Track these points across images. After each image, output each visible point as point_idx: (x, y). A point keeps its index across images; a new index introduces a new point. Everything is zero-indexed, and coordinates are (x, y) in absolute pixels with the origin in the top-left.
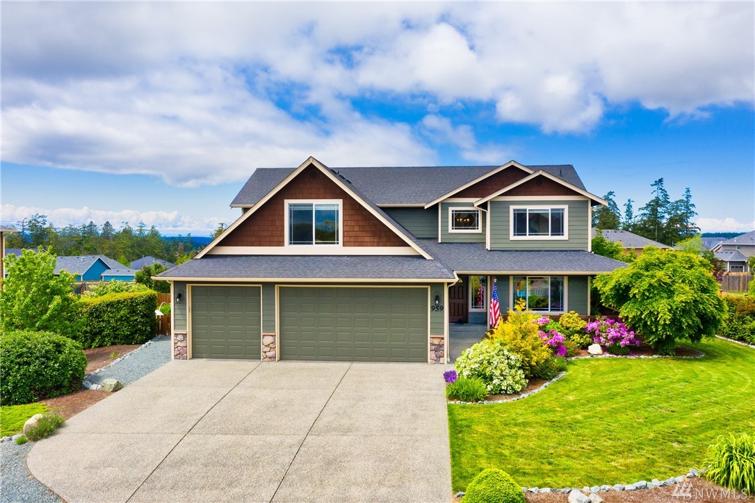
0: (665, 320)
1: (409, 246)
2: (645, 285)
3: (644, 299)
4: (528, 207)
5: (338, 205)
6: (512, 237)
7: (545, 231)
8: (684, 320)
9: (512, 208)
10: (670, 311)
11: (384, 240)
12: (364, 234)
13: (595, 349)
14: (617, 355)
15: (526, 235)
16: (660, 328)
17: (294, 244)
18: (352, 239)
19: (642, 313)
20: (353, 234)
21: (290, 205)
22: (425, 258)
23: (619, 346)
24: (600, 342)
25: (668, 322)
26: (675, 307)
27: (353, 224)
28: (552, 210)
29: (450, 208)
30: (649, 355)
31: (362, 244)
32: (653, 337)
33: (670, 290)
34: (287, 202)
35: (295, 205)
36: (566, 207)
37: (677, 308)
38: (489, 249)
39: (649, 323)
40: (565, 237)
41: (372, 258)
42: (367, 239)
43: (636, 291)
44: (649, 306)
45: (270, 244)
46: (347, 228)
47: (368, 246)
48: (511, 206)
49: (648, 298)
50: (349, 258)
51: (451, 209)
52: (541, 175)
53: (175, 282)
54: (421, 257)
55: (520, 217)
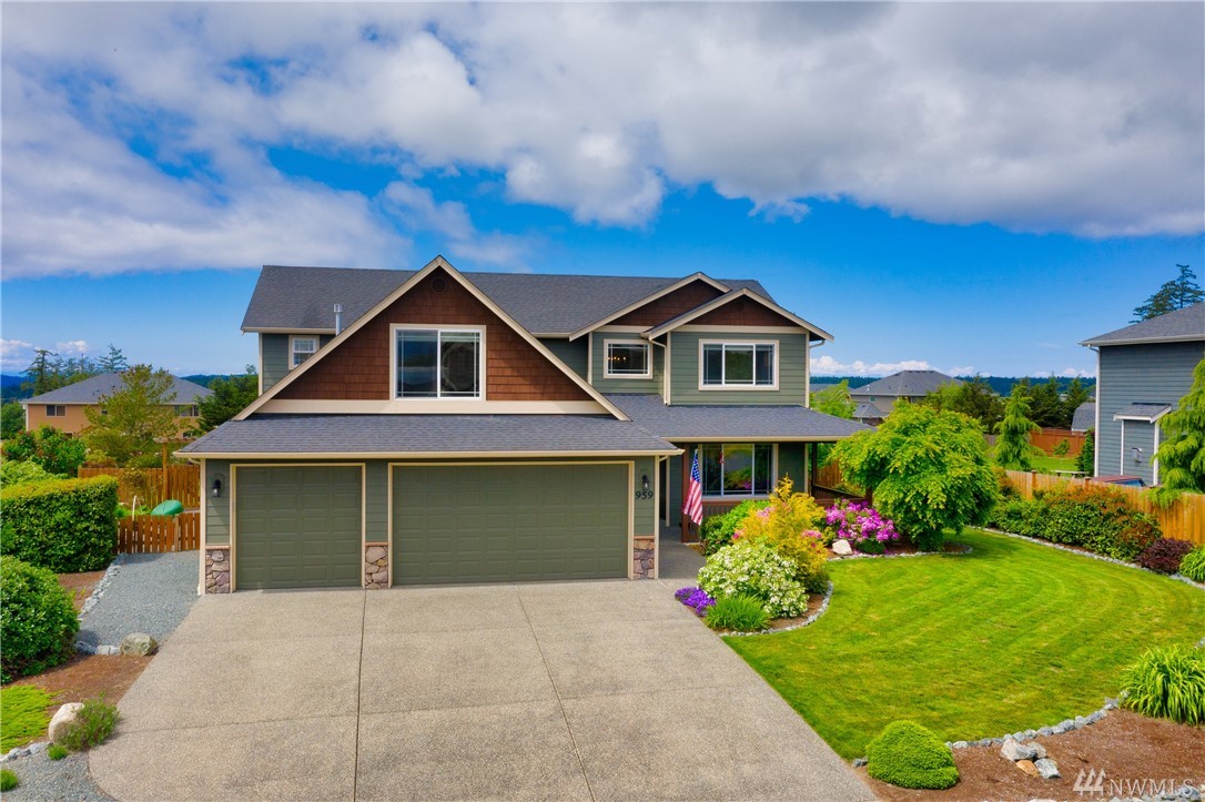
0: (938, 504)
1: (594, 400)
2: (908, 456)
3: (907, 475)
4: (725, 343)
5: (478, 334)
6: (702, 386)
7: (747, 378)
8: (960, 503)
9: (702, 342)
10: (943, 491)
11: (552, 390)
12: (521, 380)
13: (842, 546)
14: (872, 554)
15: (720, 383)
16: (929, 514)
17: (406, 395)
18: (501, 389)
19: (905, 495)
20: (503, 380)
21: (399, 333)
22: (616, 419)
23: (875, 543)
24: (848, 536)
25: (941, 507)
26: (949, 486)
27: (503, 365)
28: (757, 346)
29: (605, 340)
30: (909, 552)
31: (516, 396)
32: (916, 527)
33: (940, 462)
34: (394, 328)
35: (406, 333)
36: (776, 344)
37: (952, 487)
38: (669, 403)
39: (914, 508)
40: (775, 386)
41: (534, 418)
42: (526, 389)
43: (898, 464)
44: (916, 485)
45: (366, 395)
46: (493, 372)
47: (525, 400)
48: (700, 340)
49: (914, 473)
50: (498, 419)
51: (607, 342)
52: (744, 296)
53: (208, 461)
54: (610, 416)
55: (713, 358)
